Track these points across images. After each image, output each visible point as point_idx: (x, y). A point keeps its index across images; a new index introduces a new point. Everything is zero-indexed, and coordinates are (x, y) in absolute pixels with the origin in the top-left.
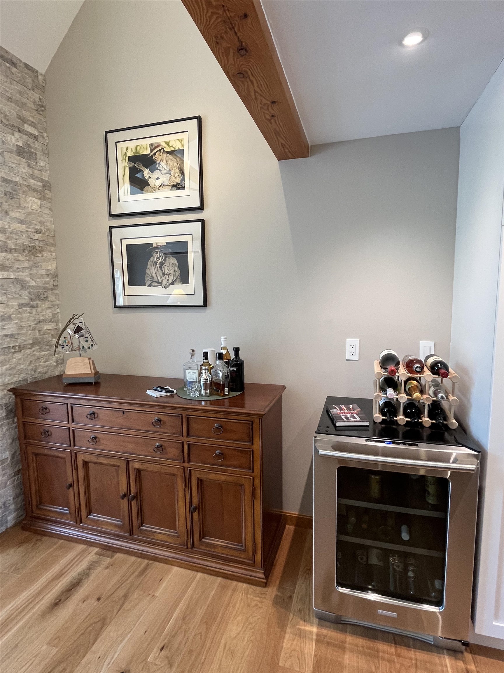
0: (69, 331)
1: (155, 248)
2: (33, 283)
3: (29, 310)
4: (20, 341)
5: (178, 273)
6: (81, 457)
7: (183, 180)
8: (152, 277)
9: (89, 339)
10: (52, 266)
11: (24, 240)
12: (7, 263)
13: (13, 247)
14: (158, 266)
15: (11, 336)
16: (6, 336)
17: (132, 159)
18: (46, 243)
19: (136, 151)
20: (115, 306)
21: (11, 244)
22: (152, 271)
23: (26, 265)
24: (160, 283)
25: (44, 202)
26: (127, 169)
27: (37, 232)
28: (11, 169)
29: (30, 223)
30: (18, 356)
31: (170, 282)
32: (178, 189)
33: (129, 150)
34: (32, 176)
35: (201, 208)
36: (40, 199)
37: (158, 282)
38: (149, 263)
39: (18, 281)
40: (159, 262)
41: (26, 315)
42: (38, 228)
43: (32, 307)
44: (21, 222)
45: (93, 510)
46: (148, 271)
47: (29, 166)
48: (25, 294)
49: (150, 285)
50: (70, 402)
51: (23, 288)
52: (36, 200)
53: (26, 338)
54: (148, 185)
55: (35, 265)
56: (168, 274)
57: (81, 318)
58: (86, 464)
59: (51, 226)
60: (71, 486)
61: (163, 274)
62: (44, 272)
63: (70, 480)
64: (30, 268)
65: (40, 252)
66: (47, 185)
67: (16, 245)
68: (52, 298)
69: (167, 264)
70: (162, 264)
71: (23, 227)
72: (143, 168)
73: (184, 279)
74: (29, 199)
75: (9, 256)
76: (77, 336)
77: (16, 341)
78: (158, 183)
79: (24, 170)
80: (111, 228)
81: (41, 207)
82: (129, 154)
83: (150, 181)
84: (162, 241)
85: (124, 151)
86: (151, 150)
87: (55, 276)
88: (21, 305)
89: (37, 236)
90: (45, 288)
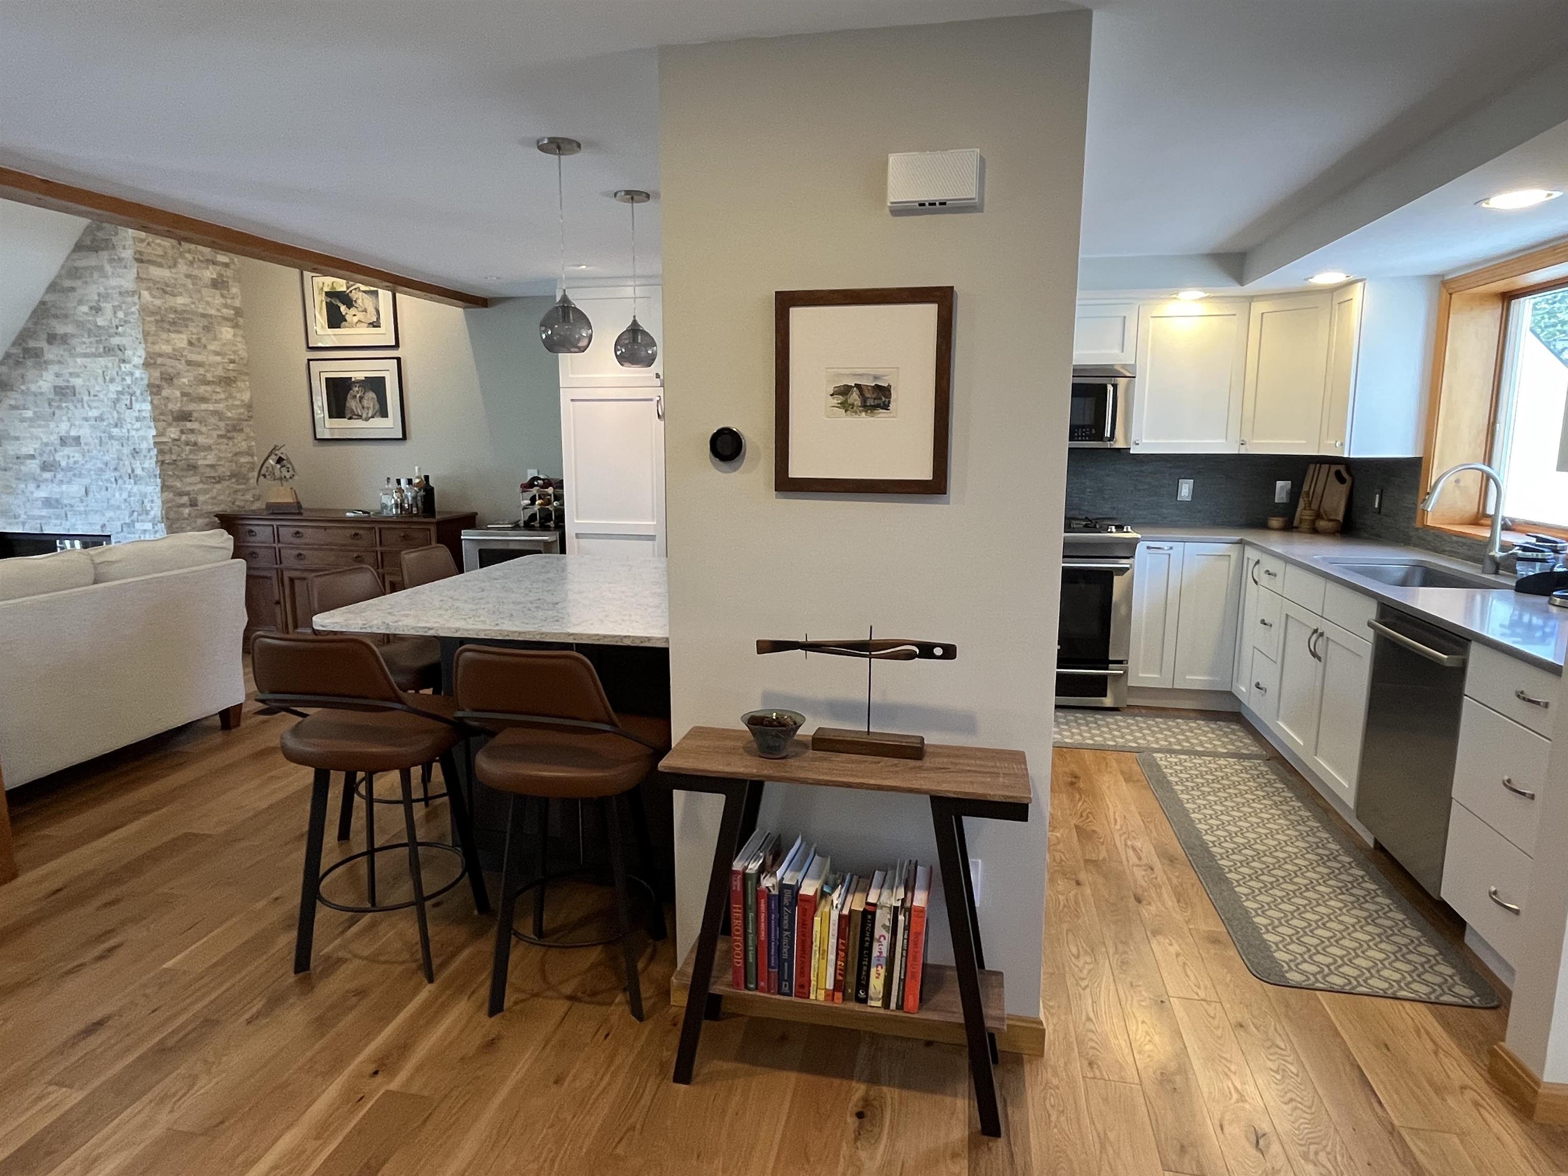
0: (271, 462)
1: (354, 382)
2: (229, 414)
3: (225, 441)
4: (221, 470)
5: (377, 407)
6: (286, 575)
7: (378, 318)
8: (352, 411)
9: (290, 469)
10: (246, 396)
11: (220, 372)
12: (207, 395)
13: (211, 379)
14: (358, 399)
15: (212, 466)
16: (208, 466)
17: (328, 294)
18: (241, 373)
19: (333, 287)
20: (316, 439)
21: (209, 377)
22: (352, 404)
23: (222, 396)
24: (360, 417)
25: (236, 330)
26: (324, 303)
27: (232, 361)
28: (208, 303)
29: (226, 354)
30: (218, 486)
31: (370, 415)
32: (374, 327)
33: (326, 285)
34: (226, 306)
35: (397, 346)
36: (233, 327)
37: (358, 415)
38: (349, 396)
39: (215, 413)
40: (358, 396)
41: (223, 447)
42: (232, 357)
43: (229, 438)
44: (217, 353)
45: (299, 623)
46: (348, 405)
47: (222, 296)
48: (222, 424)
49: (350, 418)
50: (275, 523)
51: (220, 420)
52: (229, 329)
53: (224, 470)
54: (346, 321)
55: (230, 396)
56: (368, 408)
57: (283, 450)
58: (292, 580)
59: (244, 354)
60: (278, 603)
61: (363, 408)
62: (238, 403)
63: (277, 598)
64: (226, 399)
65: (235, 382)
66: (238, 312)
67: (214, 377)
68: (247, 430)
69: (366, 397)
70: (361, 398)
71: (218, 359)
72: (340, 304)
73: (384, 413)
74: (224, 330)
75: (209, 388)
76: (279, 466)
77: (216, 472)
78: (355, 319)
79: (218, 301)
80: (309, 360)
81: (234, 336)
82: (326, 289)
83: (347, 317)
84: (361, 376)
85: (321, 285)
86: (348, 288)
87: (249, 407)
88: (220, 436)
89: (232, 366)
90: (240, 420)
